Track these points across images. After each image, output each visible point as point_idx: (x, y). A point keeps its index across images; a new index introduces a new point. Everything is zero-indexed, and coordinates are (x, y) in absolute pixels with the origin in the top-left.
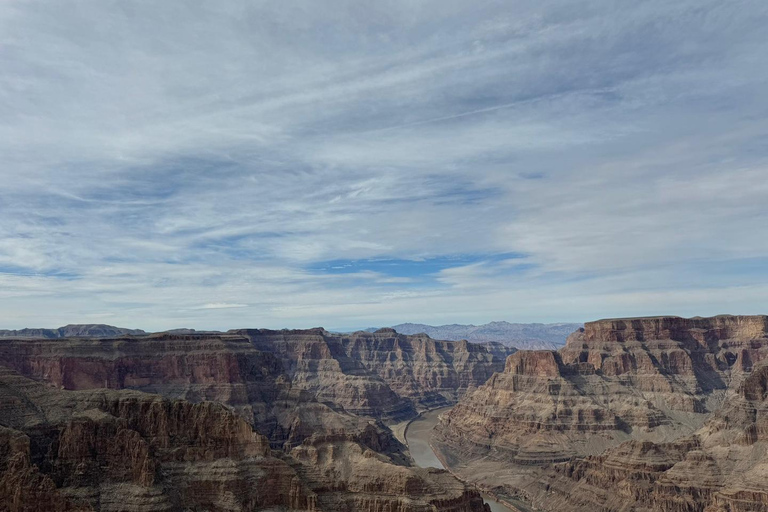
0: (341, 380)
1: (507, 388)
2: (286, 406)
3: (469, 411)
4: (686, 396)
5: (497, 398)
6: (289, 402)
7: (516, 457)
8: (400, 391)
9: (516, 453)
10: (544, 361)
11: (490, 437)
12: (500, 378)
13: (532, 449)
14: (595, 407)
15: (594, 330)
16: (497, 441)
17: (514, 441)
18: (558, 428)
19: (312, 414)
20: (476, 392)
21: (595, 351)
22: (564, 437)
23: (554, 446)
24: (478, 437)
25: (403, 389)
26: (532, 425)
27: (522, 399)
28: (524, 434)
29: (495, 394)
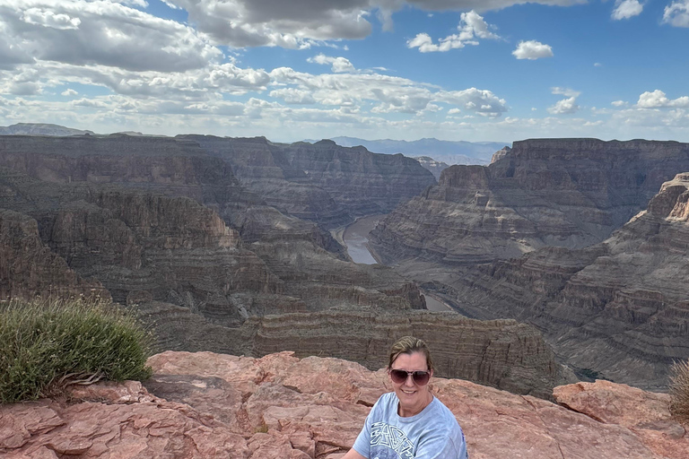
0: (284, 187)
1: (440, 199)
2: (238, 207)
3: (403, 219)
4: (597, 211)
5: (430, 207)
6: (240, 204)
7: (445, 258)
8: (339, 199)
9: (445, 256)
10: (475, 175)
11: (422, 241)
12: (433, 189)
13: (459, 252)
14: (517, 217)
15: (522, 149)
16: (428, 245)
17: (443, 245)
18: (483, 234)
19: (261, 216)
20: (411, 202)
21: (521, 168)
22: (488, 242)
23: (479, 250)
24: (411, 241)
25: (341, 198)
26: (460, 231)
27: (453, 209)
28: (452, 240)
29: (429, 204)
